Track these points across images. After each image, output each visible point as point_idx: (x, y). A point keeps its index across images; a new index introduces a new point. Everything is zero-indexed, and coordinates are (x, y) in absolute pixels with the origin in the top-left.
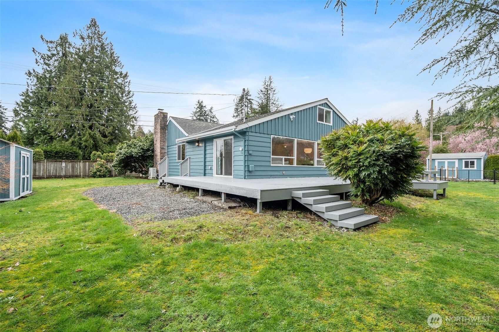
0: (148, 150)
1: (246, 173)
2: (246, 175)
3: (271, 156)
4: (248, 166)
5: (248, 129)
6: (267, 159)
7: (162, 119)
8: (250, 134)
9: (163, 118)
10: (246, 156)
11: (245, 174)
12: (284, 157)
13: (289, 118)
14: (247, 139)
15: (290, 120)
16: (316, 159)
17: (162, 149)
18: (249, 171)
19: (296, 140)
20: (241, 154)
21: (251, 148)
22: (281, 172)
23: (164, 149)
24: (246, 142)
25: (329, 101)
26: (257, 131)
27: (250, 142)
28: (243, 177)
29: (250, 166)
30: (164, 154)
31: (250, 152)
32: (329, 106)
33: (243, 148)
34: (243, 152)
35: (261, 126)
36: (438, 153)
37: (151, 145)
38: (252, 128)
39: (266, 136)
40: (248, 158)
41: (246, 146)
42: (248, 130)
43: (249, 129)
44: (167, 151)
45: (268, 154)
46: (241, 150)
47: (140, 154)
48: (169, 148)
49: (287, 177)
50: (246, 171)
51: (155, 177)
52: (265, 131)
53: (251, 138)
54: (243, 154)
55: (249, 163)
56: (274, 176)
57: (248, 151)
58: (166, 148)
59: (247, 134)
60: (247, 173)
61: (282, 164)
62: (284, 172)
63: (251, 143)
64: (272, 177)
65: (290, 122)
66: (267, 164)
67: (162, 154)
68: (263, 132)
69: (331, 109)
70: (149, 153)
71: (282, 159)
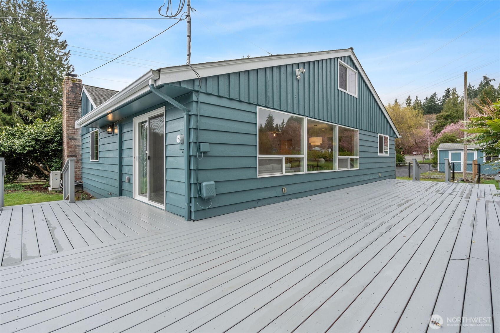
0: (52, 141)
1: (192, 204)
2: (192, 210)
3: (258, 156)
4: (199, 185)
5: (197, 83)
6: (248, 162)
7: (70, 89)
8: (203, 98)
9: (72, 87)
10: (192, 159)
11: (190, 207)
12: (284, 156)
13: (293, 73)
14: (194, 111)
15: (294, 77)
16: (337, 156)
17: (70, 139)
18: (200, 198)
19: (306, 119)
20: (181, 153)
21: (204, 136)
22: (279, 189)
23: (74, 139)
24: (193, 119)
25: (354, 54)
26: (223, 92)
27: (203, 120)
28: (185, 212)
29: (204, 184)
30: (76, 148)
31: (204, 148)
32: (354, 64)
33: (185, 135)
34: (185, 147)
35: (234, 80)
36: (446, 142)
37: (57, 133)
38: (210, 82)
39: (245, 107)
40: (196, 163)
41: (192, 131)
42: (196, 88)
43: (200, 85)
44: (81, 144)
45: (248, 151)
46: (178, 141)
47: (31, 149)
48: (84, 137)
49: (290, 199)
50: (193, 200)
51: (59, 187)
52: (242, 96)
53: (205, 110)
54: (185, 153)
55: (202, 175)
56: (264, 201)
57: (198, 144)
58: (80, 137)
59: (194, 98)
60: (195, 204)
61: (281, 171)
62: (285, 189)
63: (205, 123)
64: (260, 203)
65: (295, 82)
66: (248, 174)
67: (71, 147)
68: (237, 98)
69: (357, 69)
70: (53, 146)
71: (279, 161)
